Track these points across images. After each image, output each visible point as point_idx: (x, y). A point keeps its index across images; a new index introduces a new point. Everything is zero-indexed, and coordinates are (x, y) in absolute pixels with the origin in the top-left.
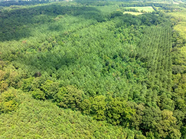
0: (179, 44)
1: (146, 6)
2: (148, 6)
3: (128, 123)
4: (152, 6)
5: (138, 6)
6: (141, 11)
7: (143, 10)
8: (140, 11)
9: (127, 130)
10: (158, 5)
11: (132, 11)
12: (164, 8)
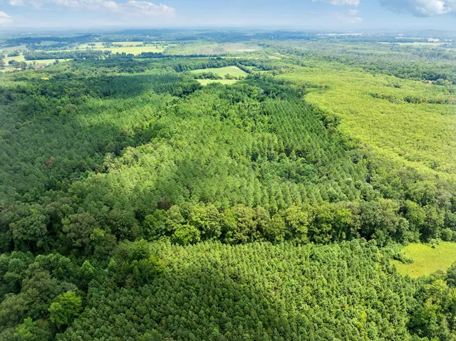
0: (330, 122)
1: (225, 66)
2: (229, 65)
3: (344, 233)
4: (235, 65)
5: (211, 67)
6: (226, 76)
7: (228, 75)
8: (223, 76)
9: (344, 243)
10: (246, 63)
11: (208, 78)
12: (261, 67)
